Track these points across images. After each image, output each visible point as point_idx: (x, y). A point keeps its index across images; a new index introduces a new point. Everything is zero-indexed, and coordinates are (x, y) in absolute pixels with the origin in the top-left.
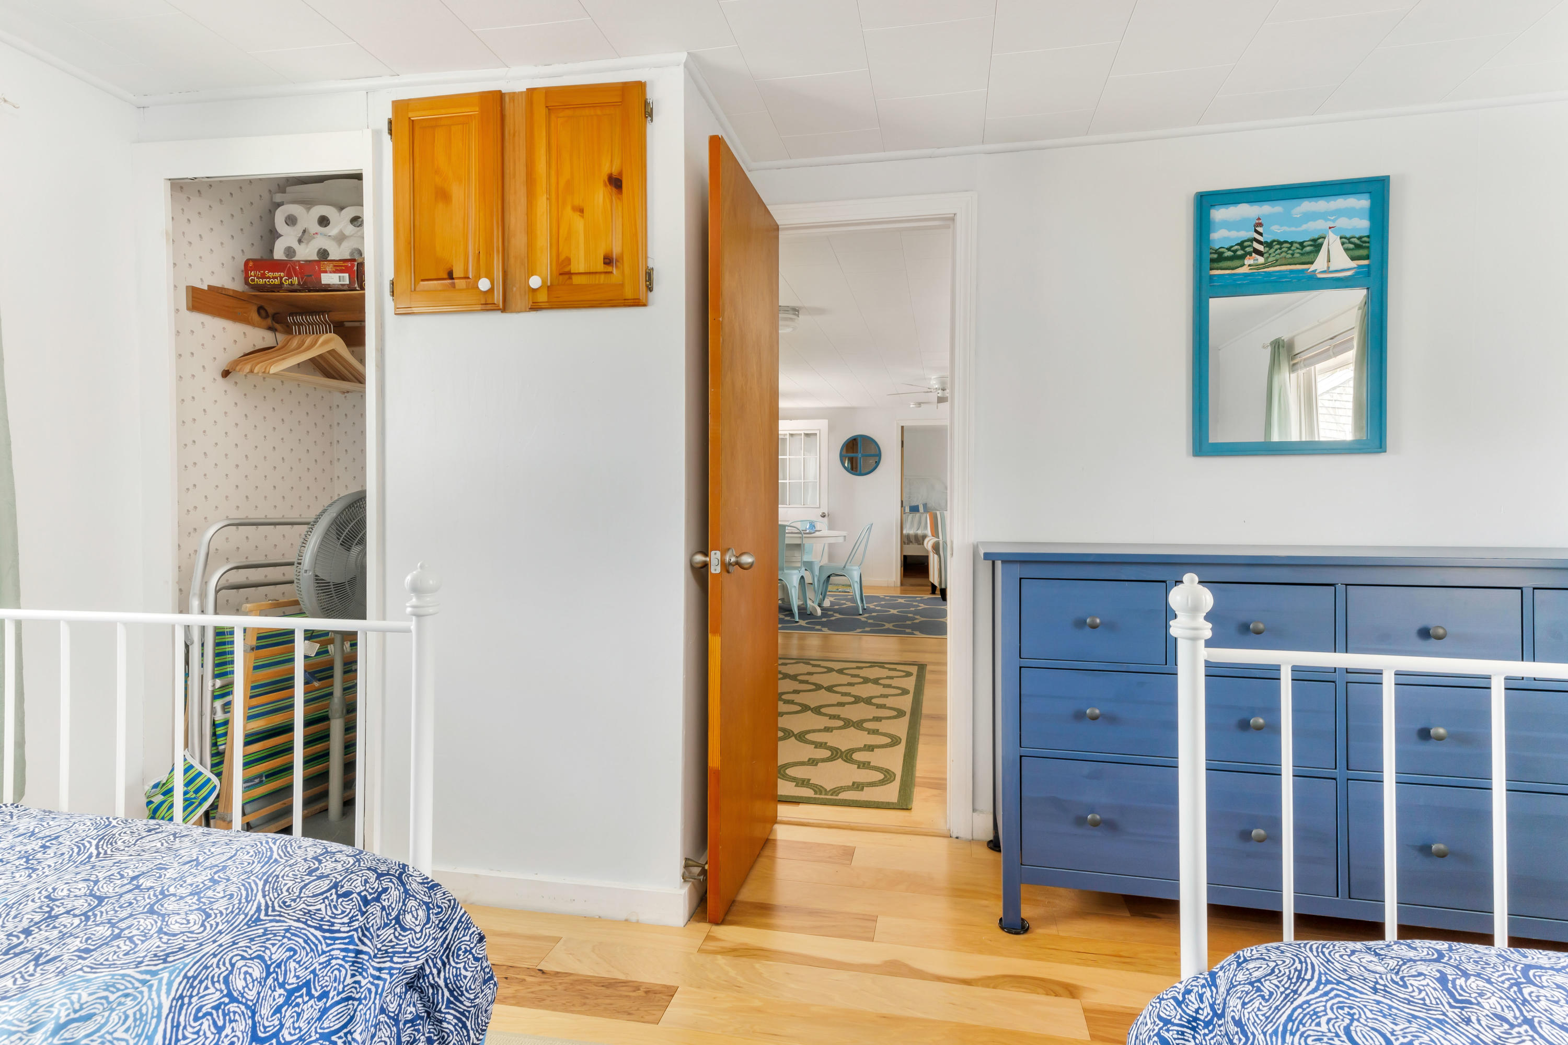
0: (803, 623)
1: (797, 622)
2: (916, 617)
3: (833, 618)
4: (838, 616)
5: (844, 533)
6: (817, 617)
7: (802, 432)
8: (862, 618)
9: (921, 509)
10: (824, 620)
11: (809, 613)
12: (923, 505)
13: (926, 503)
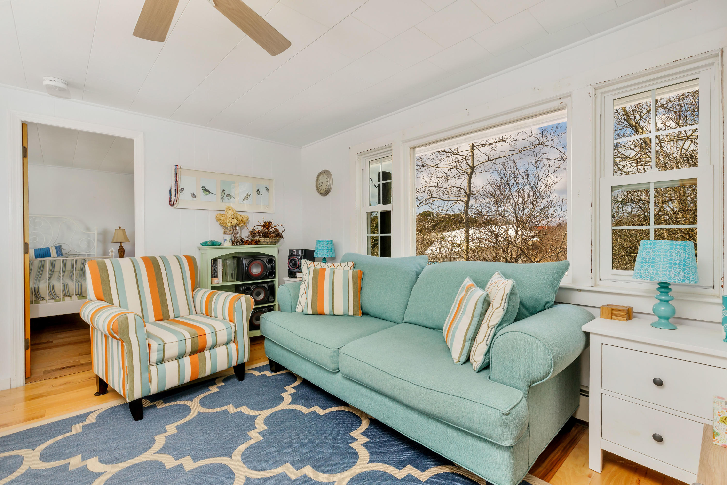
9: (53, 252)
12: (56, 247)
13: (61, 246)
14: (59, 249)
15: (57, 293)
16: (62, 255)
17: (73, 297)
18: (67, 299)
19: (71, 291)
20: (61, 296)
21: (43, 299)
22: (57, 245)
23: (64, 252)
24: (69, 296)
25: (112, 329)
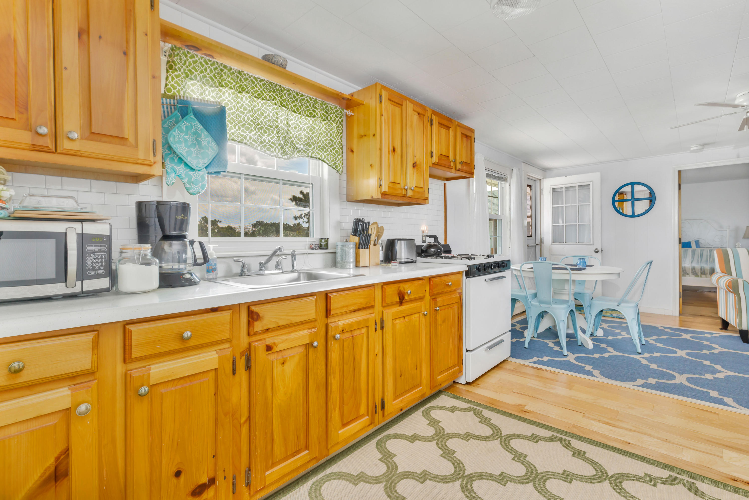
0: (571, 358)
1: (566, 356)
2: (714, 346)
3: (606, 355)
4: (612, 352)
5: (618, 270)
6: (587, 351)
7: (577, 185)
8: (643, 359)
9: (693, 245)
10: (596, 356)
11: (580, 344)
12: (695, 241)
13: (699, 240)
14: (697, 243)
15: (697, 271)
16: (700, 247)
17: (707, 276)
18: (703, 276)
19: (706, 272)
20: (699, 274)
21: (688, 274)
22: (696, 240)
23: (701, 245)
24: (704, 274)
25: (728, 285)
